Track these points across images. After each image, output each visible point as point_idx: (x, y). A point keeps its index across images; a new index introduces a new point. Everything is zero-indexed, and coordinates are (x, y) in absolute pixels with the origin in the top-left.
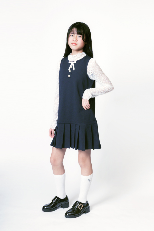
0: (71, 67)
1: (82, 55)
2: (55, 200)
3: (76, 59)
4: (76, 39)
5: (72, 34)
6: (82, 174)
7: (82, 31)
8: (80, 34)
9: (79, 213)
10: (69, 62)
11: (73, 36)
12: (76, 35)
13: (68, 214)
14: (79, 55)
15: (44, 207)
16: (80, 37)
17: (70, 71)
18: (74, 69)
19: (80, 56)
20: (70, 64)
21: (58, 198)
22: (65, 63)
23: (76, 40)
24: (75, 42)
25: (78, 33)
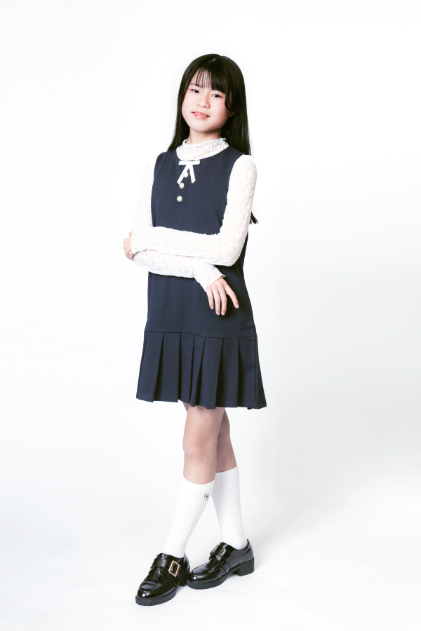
0: (184, 174)
1: (219, 146)
3: (199, 156)
4: (208, 103)
5: (196, 88)
7: (225, 82)
8: (218, 89)
10: (180, 163)
11: (197, 92)
12: (207, 91)
14: (211, 145)
16: (217, 96)
17: (182, 186)
18: (193, 180)
19: (211, 148)
20: (183, 167)
22: (167, 164)
23: (207, 106)
24: (203, 111)
25: (214, 87)
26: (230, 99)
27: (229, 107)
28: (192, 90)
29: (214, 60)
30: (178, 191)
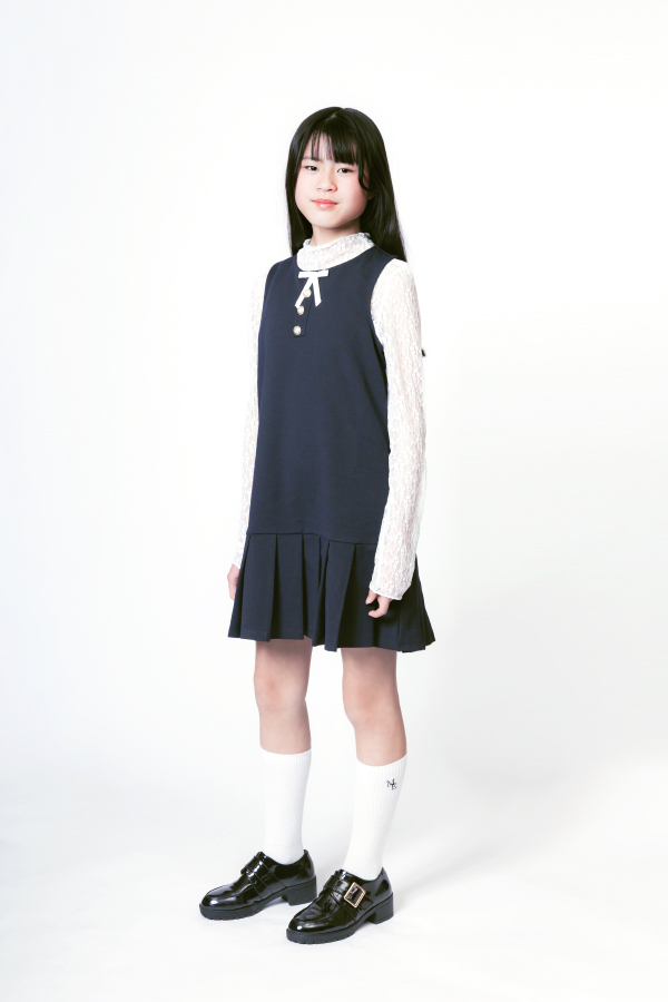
0: (305, 293)
1: (357, 245)
2: (256, 870)
3: (327, 262)
4: (333, 183)
5: (312, 163)
6: (360, 756)
7: (354, 148)
8: (343, 161)
9: (349, 921)
10: (301, 275)
11: (314, 169)
12: (327, 165)
13: (299, 928)
14: (343, 245)
15: (206, 901)
16: (345, 171)
17: (301, 310)
18: (318, 301)
19: (344, 249)
20: (304, 281)
21: (269, 862)
22: (283, 279)
23: (333, 188)
24: (328, 196)
25: (339, 157)
26: (366, 173)
27: (366, 185)
28: (307, 167)
29: (334, 116)
30: (295, 319)
